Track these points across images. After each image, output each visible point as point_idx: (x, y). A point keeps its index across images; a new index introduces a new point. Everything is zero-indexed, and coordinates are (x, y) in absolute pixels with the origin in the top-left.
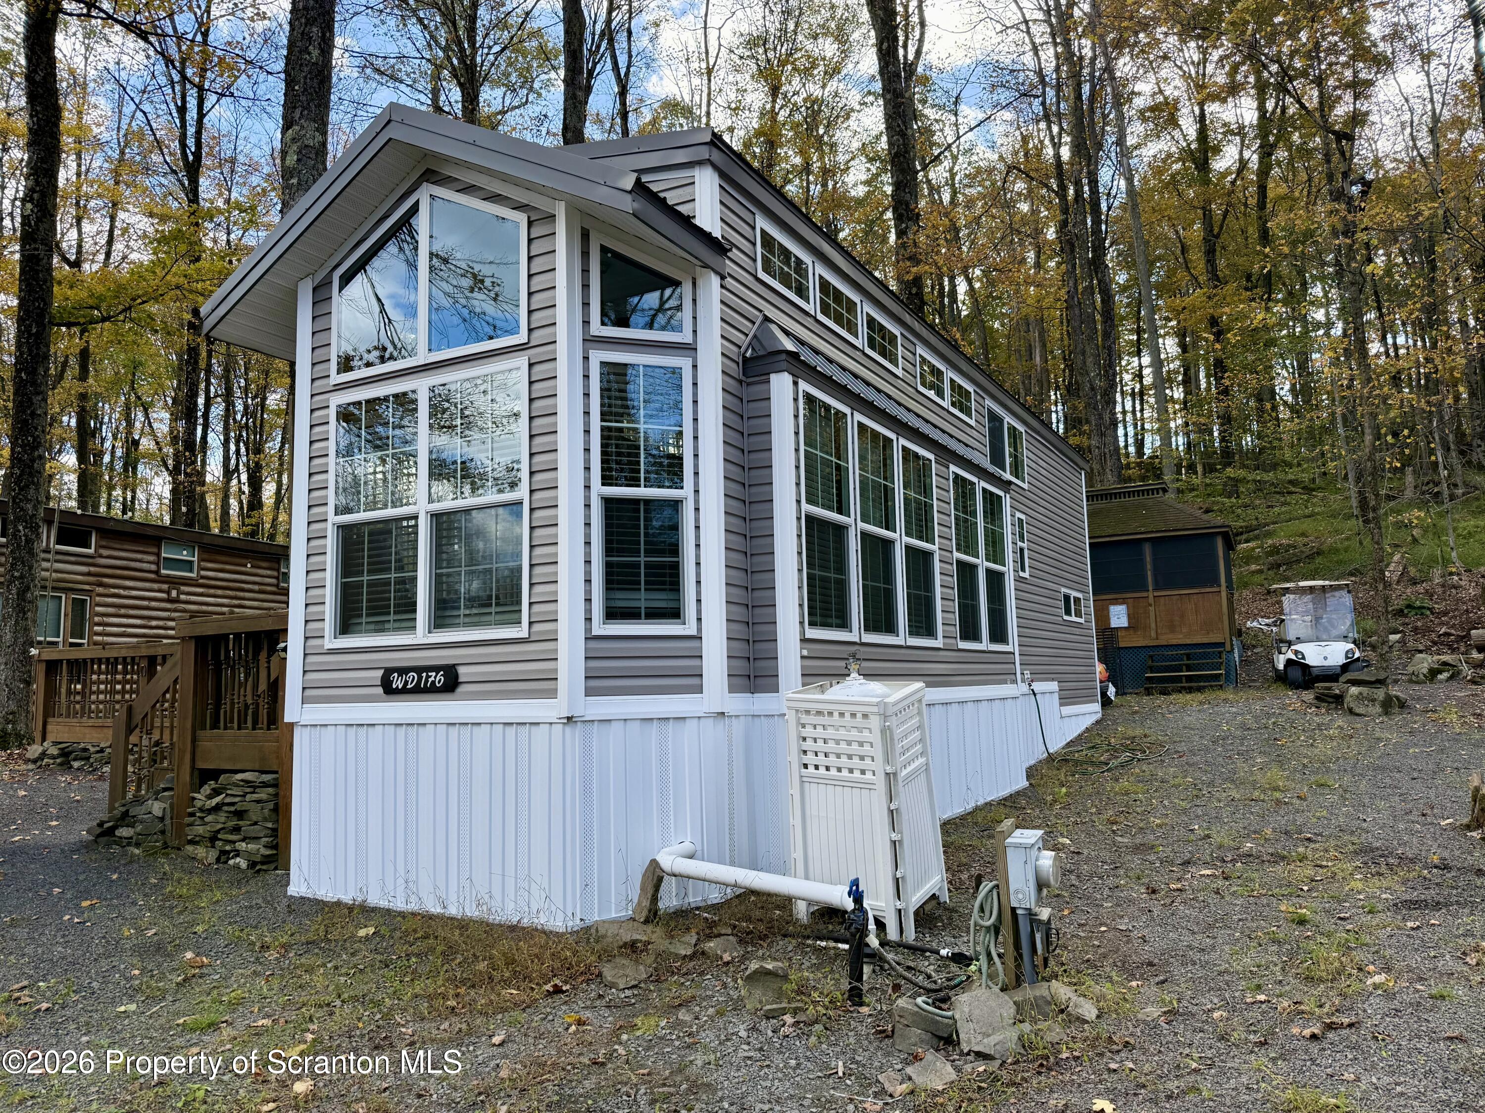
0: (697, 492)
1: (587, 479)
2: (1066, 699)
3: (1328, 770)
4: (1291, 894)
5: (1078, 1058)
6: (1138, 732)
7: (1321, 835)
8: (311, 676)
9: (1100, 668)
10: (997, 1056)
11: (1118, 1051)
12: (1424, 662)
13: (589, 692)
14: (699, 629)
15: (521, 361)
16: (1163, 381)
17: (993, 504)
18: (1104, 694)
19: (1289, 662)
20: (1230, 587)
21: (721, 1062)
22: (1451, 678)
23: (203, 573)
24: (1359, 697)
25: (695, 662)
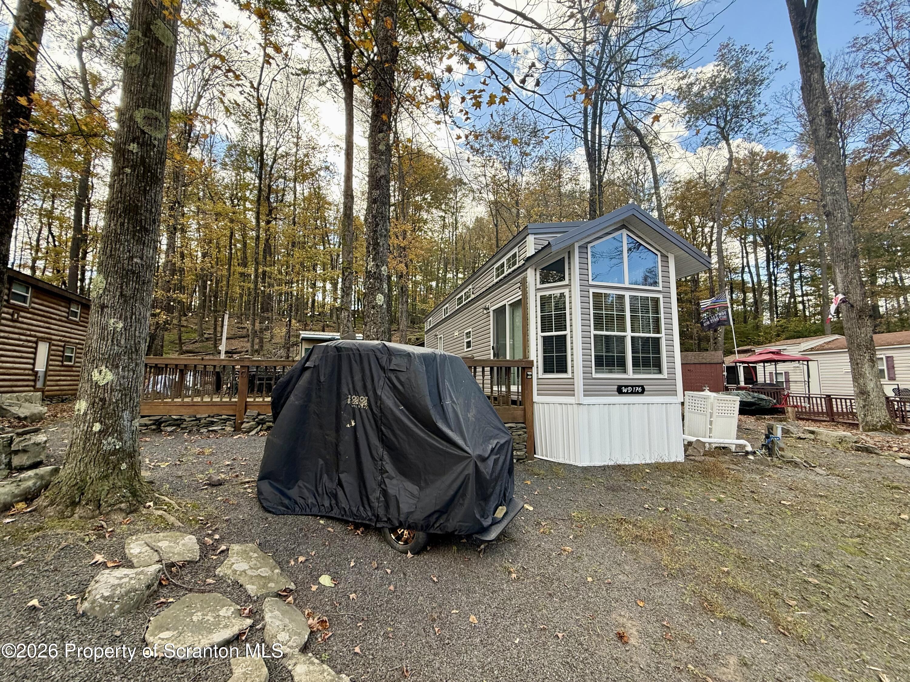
8: (586, 387)
15: (660, 295)
23: (33, 305)
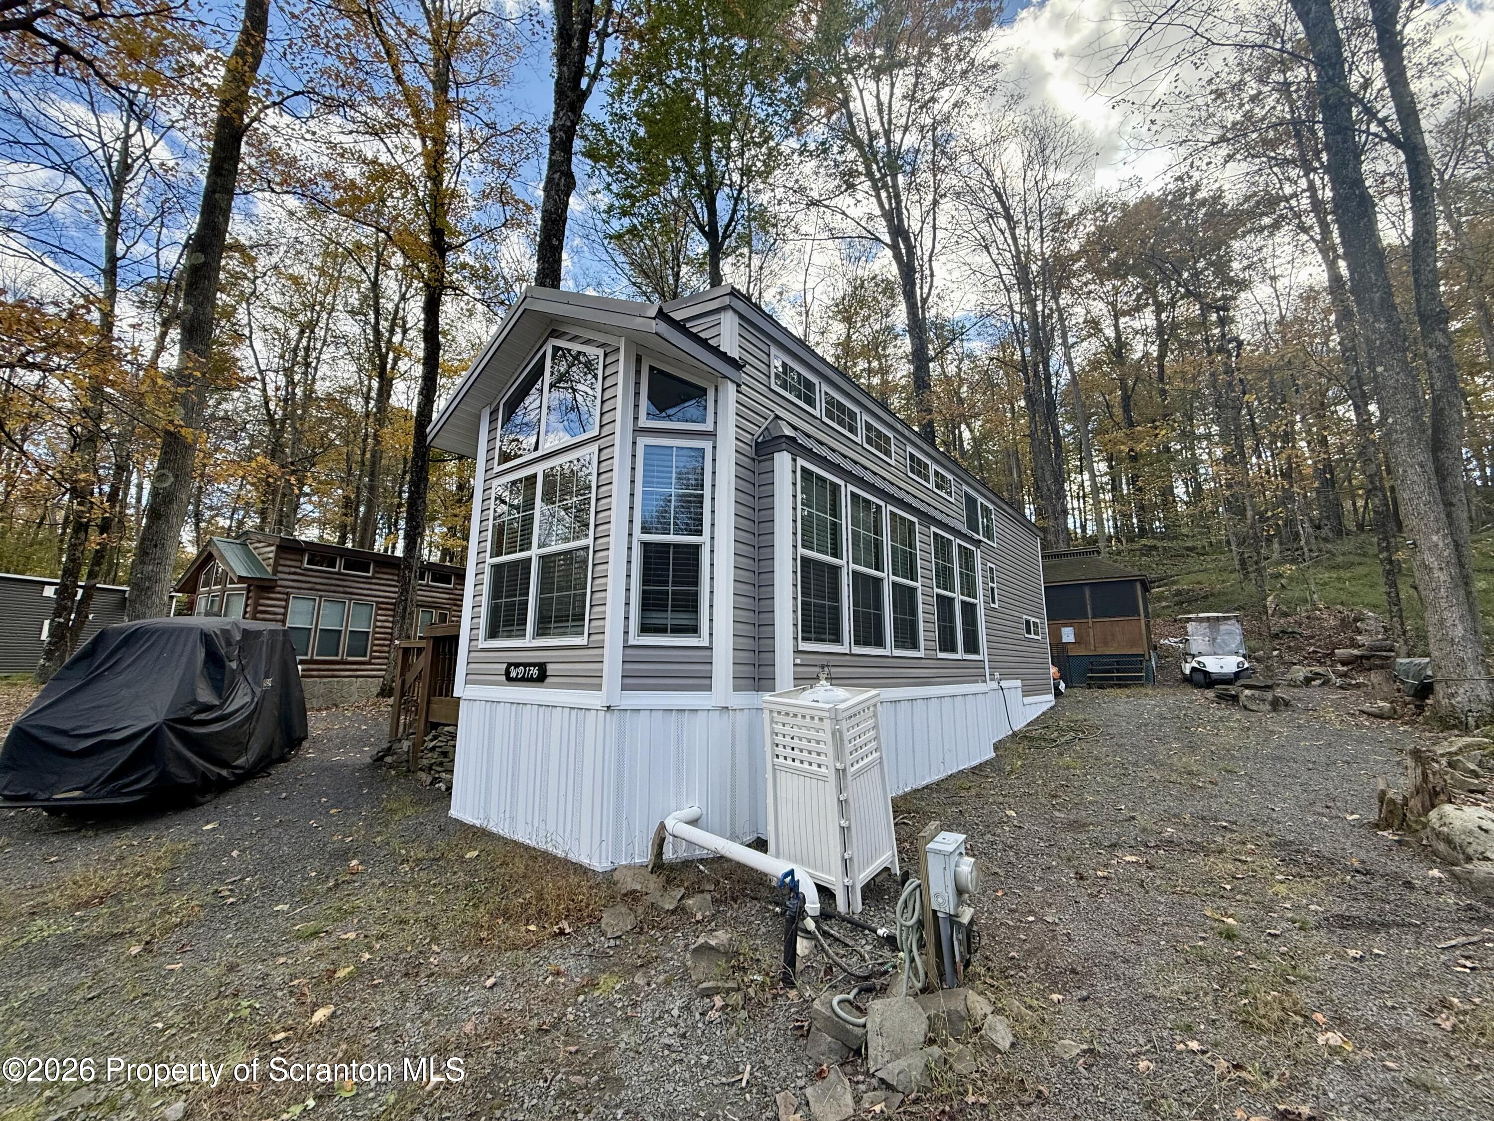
0: (712, 538)
1: (631, 529)
2: (1026, 693)
3: (1233, 757)
4: (1214, 894)
5: (985, 1105)
6: (1081, 717)
7: (1235, 823)
8: (471, 666)
9: (1053, 670)
10: (900, 1088)
11: (1030, 1104)
12: (1300, 672)
13: (624, 688)
14: (711, 642)
15: (594, 448)
16: (1096, 490)
17: (967, 557)
18: (1056, 688)
19: (1194, 669)
20: (1147, 615)
21: (641, 1049)
22: (1323, 684)
24: (1251, 698)
25: (707, 667)
